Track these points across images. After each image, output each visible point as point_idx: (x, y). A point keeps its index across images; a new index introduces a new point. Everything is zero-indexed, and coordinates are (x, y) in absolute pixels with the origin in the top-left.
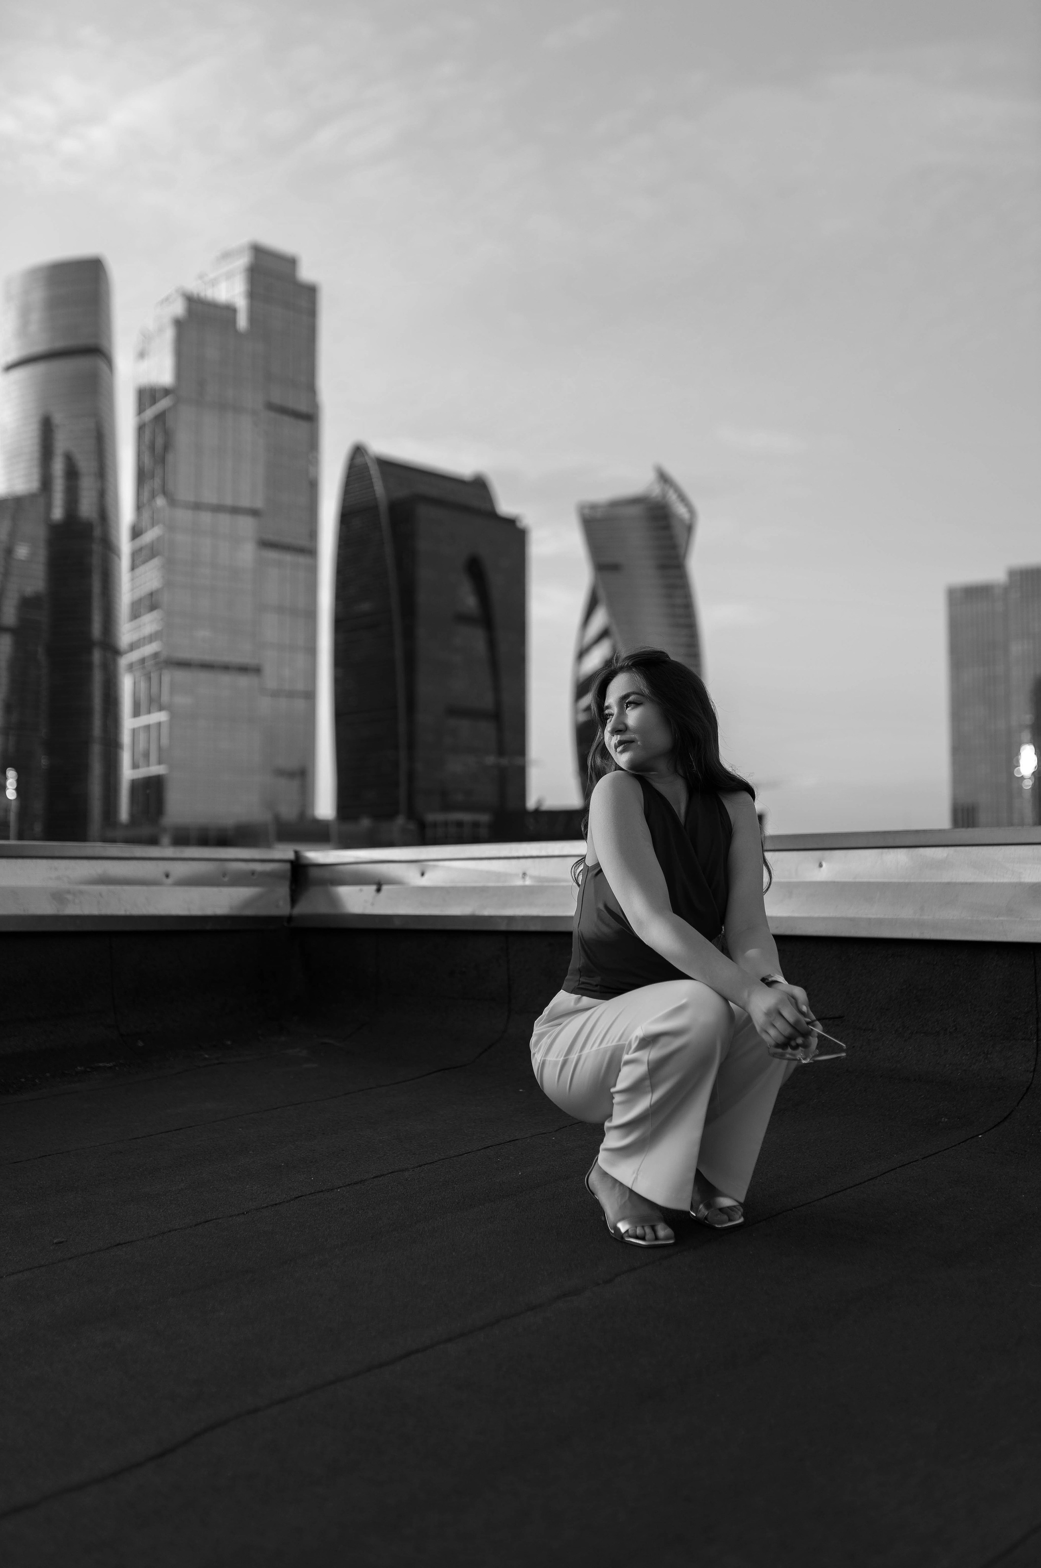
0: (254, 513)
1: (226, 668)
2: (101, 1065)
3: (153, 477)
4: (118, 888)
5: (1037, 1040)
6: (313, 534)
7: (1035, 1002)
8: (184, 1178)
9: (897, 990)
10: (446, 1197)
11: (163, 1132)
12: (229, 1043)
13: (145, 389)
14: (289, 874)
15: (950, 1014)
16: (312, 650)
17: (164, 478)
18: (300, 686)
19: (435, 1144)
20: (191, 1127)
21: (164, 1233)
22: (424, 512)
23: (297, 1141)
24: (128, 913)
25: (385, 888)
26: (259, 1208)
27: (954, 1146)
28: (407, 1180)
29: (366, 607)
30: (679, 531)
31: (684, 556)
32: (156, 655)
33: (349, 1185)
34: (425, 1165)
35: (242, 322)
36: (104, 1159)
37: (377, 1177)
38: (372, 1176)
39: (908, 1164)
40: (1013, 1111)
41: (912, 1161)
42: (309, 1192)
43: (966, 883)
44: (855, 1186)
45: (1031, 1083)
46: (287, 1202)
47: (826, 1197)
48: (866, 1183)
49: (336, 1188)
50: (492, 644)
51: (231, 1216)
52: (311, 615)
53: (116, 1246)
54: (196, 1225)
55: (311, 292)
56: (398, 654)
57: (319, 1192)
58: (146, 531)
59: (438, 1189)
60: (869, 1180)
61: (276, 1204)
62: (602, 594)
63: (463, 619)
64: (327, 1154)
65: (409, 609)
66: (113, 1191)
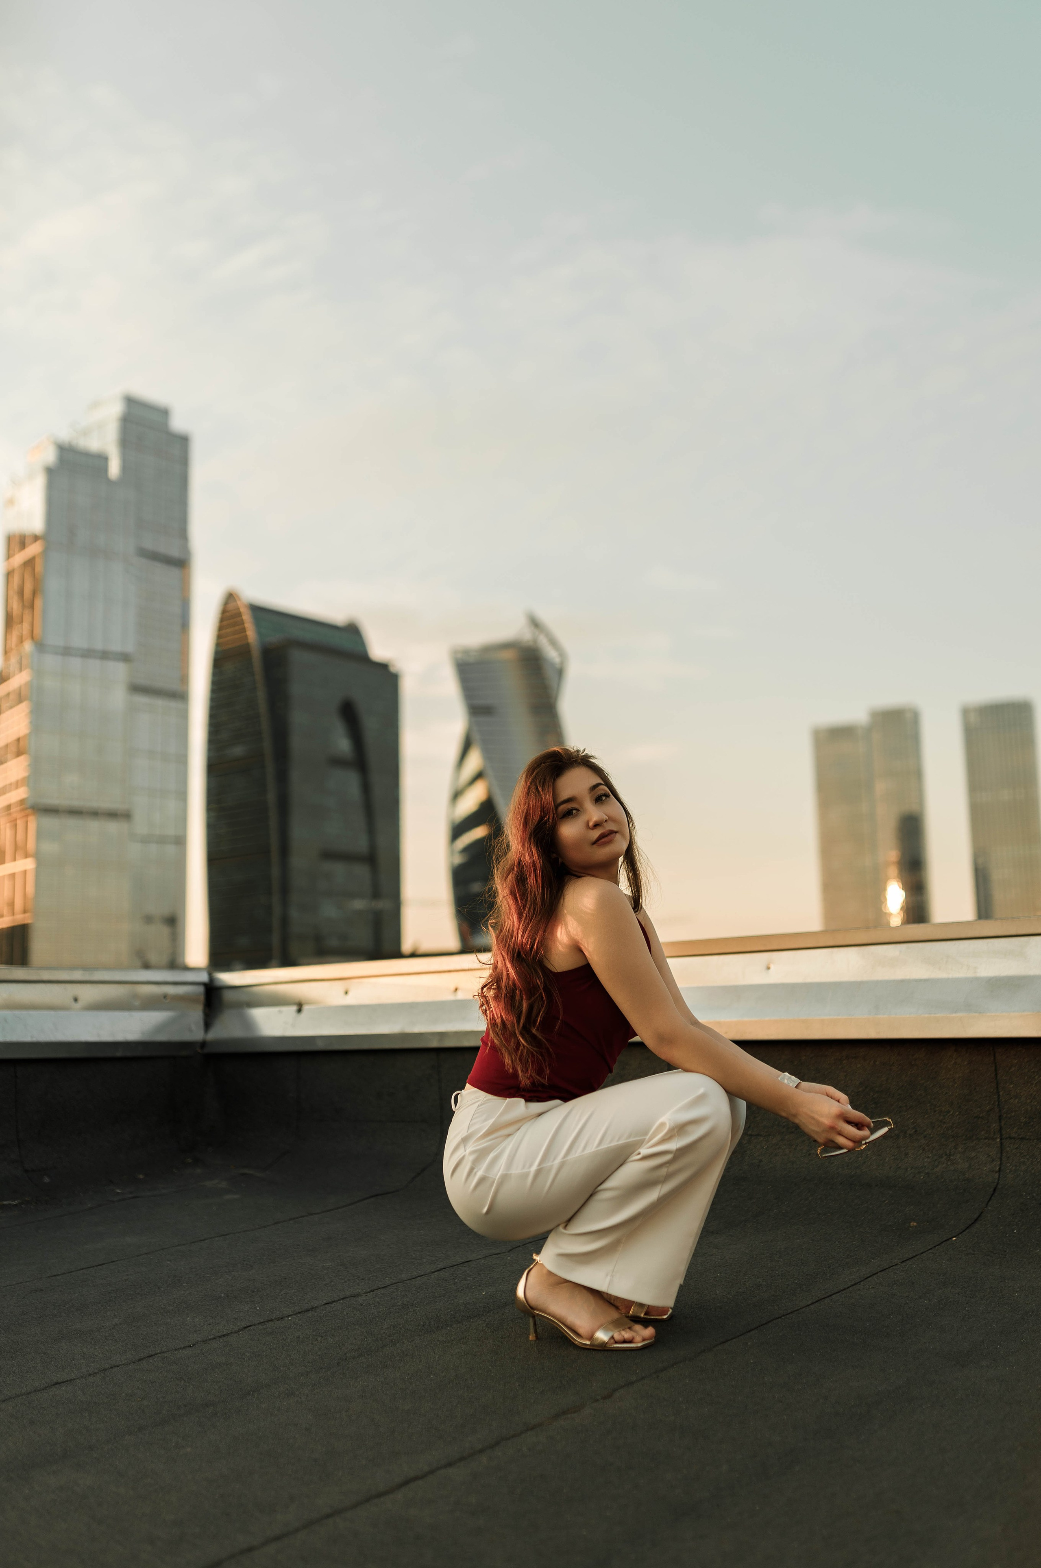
0: (125, 658)
1: (95, 814)
2: (5, 1203)
3: (22, 622)
4: (24, 1013)
5: (1001, 1139)
6: (184, 678)
7: (996, 1099)
8: (116, 1313)
9: (853, 1093)
10: (409, 1320)
11: (85, 1268)
12: (141, 1176)
13: (15, 535)
14: (202, 998)
15: (909, 1116)
16: (182, 795)
17: (33, 622)
18: (171, 831)
19: (383, 1269)
20: (114, 1262)
21: (105, 1370)
22: (297, 657)
23: (233, 1272)
24: (35, 1039)
25: (305, 1008)
26: (206, 1340)
27: (930, 1249)
28: (362, 1305)
29: (238, 751)
30: (550, 674)
31: (556, 699)
32: (22, 802)
33: (299, 1313)
34: (378, 1289)
35: (114, 469)
36: (24, 1298)
37: (328, 1303)
38: (323, 1303)
39: (889, 1268)
40: (982, 1213)
41: (891, 1265)
42: (258, 1322)
43: (921, 980)
44: (839, 1292)
45: (998, 1184)
46: (236, 1333)
47: (813, 1303)
48: (851, 1289)
49: (287, 1317)
50: (366, 788)
51: (176, 1350)
52: (183, 759)
53: (54, 1385)
54: (139, 1360)
55: (183, 441)
56: (271, 797)
57: (268, 1321)
58: (14, 675)
59: (399, 1313)
60: (853, 1285)
61: (224, 1335)
62: (476, 737)
63: (337, 762)
64: (269, 1283)
65: (282, 753)
66: (39, 1330)
